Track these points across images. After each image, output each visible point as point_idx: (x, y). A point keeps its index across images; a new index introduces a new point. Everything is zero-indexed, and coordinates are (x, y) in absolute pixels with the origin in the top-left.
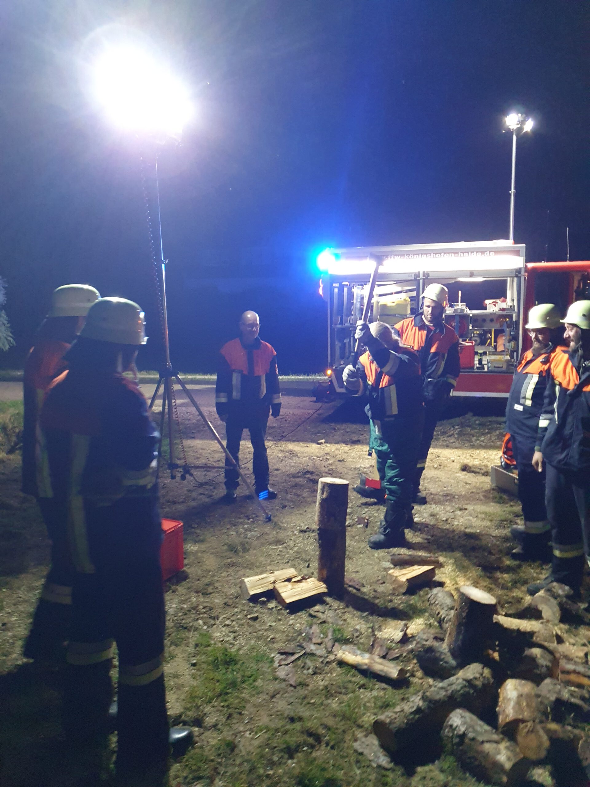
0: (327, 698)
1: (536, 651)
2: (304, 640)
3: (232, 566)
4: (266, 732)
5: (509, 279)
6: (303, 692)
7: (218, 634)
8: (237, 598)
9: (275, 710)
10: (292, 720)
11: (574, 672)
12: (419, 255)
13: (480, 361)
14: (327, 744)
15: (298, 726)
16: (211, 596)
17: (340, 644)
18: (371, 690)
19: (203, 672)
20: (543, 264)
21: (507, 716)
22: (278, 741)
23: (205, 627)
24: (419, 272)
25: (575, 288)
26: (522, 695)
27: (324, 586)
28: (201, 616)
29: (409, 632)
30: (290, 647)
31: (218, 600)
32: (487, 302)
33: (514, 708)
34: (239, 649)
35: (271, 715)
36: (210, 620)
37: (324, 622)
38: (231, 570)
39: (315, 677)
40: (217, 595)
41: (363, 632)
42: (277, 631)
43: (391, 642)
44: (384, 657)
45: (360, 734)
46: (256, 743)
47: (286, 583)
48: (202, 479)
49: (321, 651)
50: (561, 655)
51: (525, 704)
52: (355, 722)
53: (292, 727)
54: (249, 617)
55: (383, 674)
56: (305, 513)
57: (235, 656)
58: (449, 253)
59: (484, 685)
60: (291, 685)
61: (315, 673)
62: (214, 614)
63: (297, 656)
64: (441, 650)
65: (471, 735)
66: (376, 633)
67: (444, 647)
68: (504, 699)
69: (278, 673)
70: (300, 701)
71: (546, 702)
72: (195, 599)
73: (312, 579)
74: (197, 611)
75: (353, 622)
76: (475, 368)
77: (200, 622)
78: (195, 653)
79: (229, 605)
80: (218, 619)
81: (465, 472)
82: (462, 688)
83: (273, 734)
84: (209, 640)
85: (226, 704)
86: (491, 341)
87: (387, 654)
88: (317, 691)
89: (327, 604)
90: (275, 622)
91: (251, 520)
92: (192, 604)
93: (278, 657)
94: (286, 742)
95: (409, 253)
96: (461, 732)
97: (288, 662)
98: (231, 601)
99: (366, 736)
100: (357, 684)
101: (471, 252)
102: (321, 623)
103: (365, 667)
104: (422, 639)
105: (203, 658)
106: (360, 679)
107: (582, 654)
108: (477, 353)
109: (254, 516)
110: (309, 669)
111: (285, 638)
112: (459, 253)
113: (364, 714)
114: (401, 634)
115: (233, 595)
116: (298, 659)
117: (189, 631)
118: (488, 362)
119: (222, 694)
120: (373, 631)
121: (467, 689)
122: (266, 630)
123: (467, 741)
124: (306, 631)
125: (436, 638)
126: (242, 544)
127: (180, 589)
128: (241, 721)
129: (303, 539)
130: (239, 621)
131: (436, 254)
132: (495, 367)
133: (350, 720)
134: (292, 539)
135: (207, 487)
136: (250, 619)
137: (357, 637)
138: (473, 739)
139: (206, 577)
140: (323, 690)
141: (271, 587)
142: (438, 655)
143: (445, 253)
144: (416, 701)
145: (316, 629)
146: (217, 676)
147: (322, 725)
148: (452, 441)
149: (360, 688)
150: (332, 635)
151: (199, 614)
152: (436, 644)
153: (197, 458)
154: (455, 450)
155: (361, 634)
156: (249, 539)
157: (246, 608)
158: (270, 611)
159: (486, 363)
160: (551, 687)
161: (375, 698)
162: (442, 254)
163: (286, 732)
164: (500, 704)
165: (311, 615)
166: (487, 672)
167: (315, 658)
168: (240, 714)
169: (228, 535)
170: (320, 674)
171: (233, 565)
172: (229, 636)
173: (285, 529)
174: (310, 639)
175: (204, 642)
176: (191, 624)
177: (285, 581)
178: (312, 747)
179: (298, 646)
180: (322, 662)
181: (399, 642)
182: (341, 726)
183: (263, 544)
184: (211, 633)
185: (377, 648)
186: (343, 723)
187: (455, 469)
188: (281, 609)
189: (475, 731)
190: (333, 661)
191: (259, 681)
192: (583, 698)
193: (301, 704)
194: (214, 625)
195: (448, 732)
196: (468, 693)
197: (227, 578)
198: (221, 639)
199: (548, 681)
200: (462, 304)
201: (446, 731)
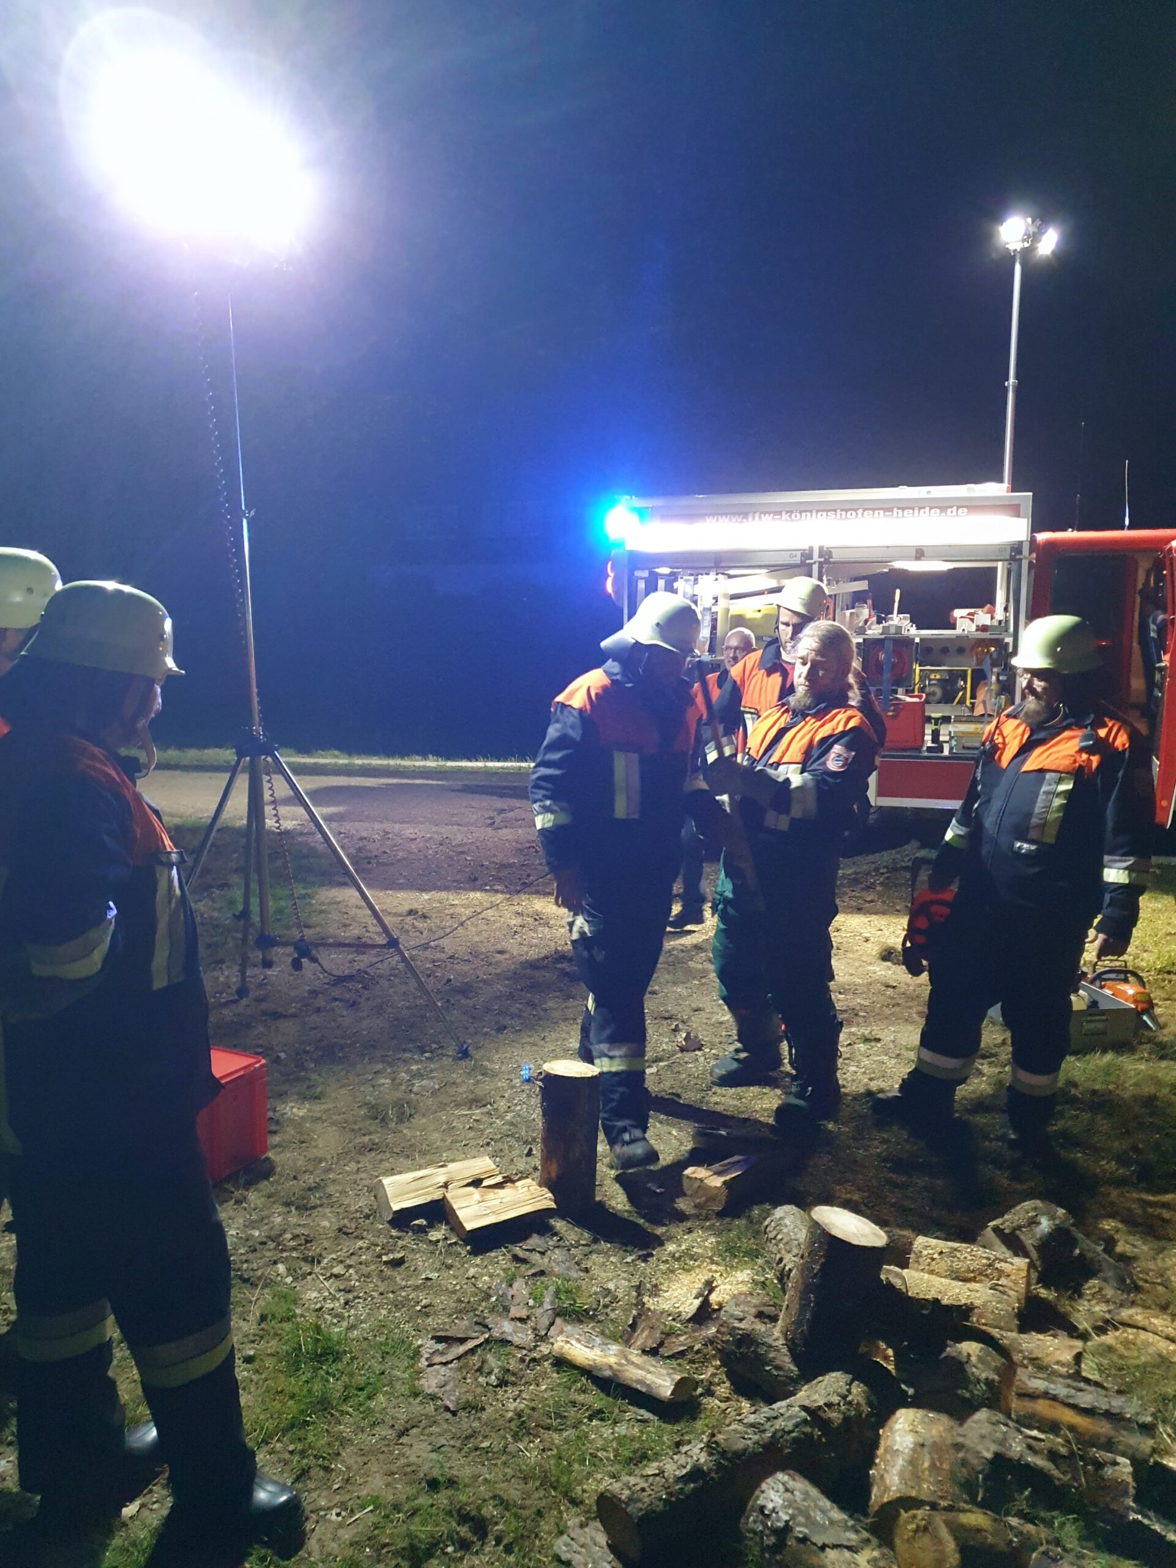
0: (516, 1437)
1: (970, 1348)
2: (492, 1310)
3: (370, 1150)
4: (371, 1511)
5: (1000, 565)
6: (467, 1423)
7: (315, 1294)
8: (367, 1217)
9: (403, 1461)
10: (433, 1485)
11: (1046, 1395)
12: (811, 512)
13: (936, 735)
14: (498, 1541)
15: (442, 1498)
16: (315, 1213)
17: (565, 1320)
18: (615, 1422)
19: (263, 1376)
20: (1070, 534)
21: (887, 1489)
22: (394, 1533)
23: (289, 1280)
24: (811, 549)
25: (1140, 586)
26: (923, 1445)
27: (550, 1195)
28: (285, 1255)
29: (714, 1298)
30: (462, 1326)
31: (326, 1222)
32: (958, 613)
33: (901, 1474)
34: (352, 1327)
35: (393, 1474)
36: (303, 1264)
37: (542, 1273)
38: (366, 1160)
39: (500, 1391)
40: (328, 1210)
41: (621, 1296)
42: (439, 1290)
43: (674, 1320)
44: (653, 1352)
45: (572, 1520)
46: (346, 1535)
47: (471, 1189)
48: (344, 970)
49: (522, 1336)
50: (1024, 1358)
51: (926, 1464)
52: (566, 1494)
53: (430, 1501)
54: (385, 1258)
55: (644, 1390)
56: (542, 1043)
57: (339, 1343)
58: (873, 510)
59: (847, 1419)
60: (447, 1409)
61: (502, 1383)
62: (314, 1250)
63: (470, 1345)
64: (769, 1341)
65: (800, 1530)
66: (646, 1299)
67: (775, 1335)
68: (886, 1451)
69: (423, 1381)
70: (458, 1444)
71: (974, 1461)
72: (279, 1220)
73: (529, 1181)
74: (279, 1244)
75: (603, 1275)
76: (925, 748)
77: (281, 1268)
78: (255, 1335)
79: (347, 1234)
80: (319, 1262)
81: (889, 964)
82: (797, 1425)
83: (386, 1516)
84: (293, 1307)
85: (300, 1447)
86: (964, 695)
87: (661, 1344)
88: (501, 1422)
89: (556, 1234)
90: (438, 1270)
91: (427, 1055)
92: (272, 1228)
93: (428, 1345)
94: (409, 1535)
95: (791, 510)
96: (780, 1524)
97: (450, 1357)
98: (353, 1226)
99: (582, 1526)
100: (587, 1409)
101: (920, 508)
102: (534, 1275)
103: (608, 1373)
104: (732, 1316)
105: (272, 1345)
106: (595, 1399)
107: (1068, 1357)
108: (929, 719)
109: (434, 1046)
110: (490, 1373)
111: (454, 1305)
112: (895, 510)
113: (589, 1475)
114: (697, 1303)
115: (361, 1212)
116: (472, 1351)
117: (254, 1285)
118: (951, 738)
119: (297, 1425)
120: (639, 1295)
121: (808, 1430)
122: (416, 1288)
123: (791, 1542)
124: (501, 1293)
125: (760, 1315)
126: (398, 1105)
127: (252, 1196)
128: (326, 1484)
129: (529, 1096)
130: (363, 1267)
131: (846, 511)
132: (964, 748)
133: (555, 1489)
134: (506, 1095)
135: (350, 985)
136: (386, 1263)
137: (606, 1306)
138: (804, 1540)
139: (311, 1173)
140: (511, 1420)
141: (437, 1195)
142: (762, 1350)
143: (865, 510)
144: (696, 1454)
145: (520, 1288)
146: (292, 1384)
147: (494, 1497)
148: (869, 899)
149: (590, 1419)
150: (552, 1303)
151: (282, 1251)
152: (760, 1327)
153: (345, 926)
154: (873, 917)
155: (616, 1299)
156: (416, 1094)
157: (382, 1240)
158: (432, 1248)
159: (947, 738)
160: (986, 1429)
161: (621, 1440)
162: (860, 512)
163: (415, 1512)
164: (877, 1461)
165: (516, 1258)
166: (858, 1391)
167: (508, 1349)
168: (327, 1469)
169: (373, 1086)
170: (514, 1384)
171: (372, 1148)
172: (334, 1299)
173: (494, 1075)
174: (506, 1309)
175: (281, 1310)
176: (259, 1273)
177: (468, 1185)
178: (464, 1545)
179: (477, 1323)
180: (522, 1360)
181: (689, 1320)
182: (537, 1500)
183: (443, 1106)
184: (298, 1293)
185: (642, 1331)
186: (542, 1493)
187: (868, 955)
188: (455, 1243)
189: (810, 1522)
190: (545, 1358)
191: (381, 1397)
192: (1053, 1456)
193: (460, 1450)
194: (310, 1274)
195: (755, 1522)
196: (809, 1437)
197: (354, 1177)
198: (319, 1306)
199: (982, 1415)
200: (901, 616)
201: (751, 1519)
